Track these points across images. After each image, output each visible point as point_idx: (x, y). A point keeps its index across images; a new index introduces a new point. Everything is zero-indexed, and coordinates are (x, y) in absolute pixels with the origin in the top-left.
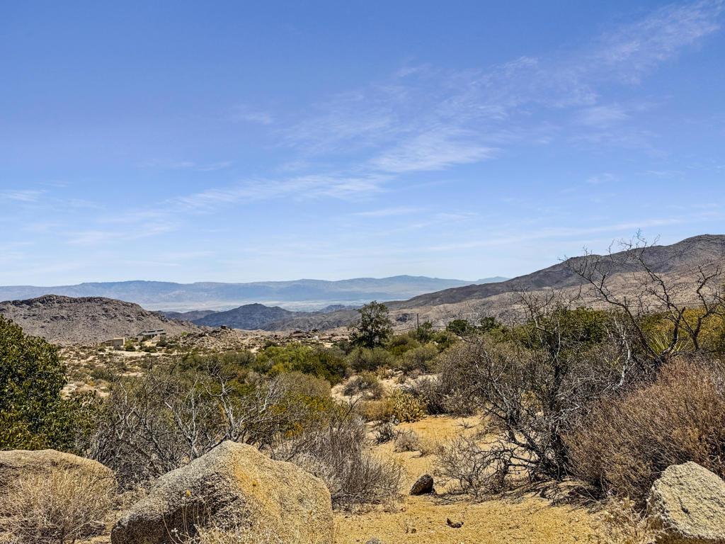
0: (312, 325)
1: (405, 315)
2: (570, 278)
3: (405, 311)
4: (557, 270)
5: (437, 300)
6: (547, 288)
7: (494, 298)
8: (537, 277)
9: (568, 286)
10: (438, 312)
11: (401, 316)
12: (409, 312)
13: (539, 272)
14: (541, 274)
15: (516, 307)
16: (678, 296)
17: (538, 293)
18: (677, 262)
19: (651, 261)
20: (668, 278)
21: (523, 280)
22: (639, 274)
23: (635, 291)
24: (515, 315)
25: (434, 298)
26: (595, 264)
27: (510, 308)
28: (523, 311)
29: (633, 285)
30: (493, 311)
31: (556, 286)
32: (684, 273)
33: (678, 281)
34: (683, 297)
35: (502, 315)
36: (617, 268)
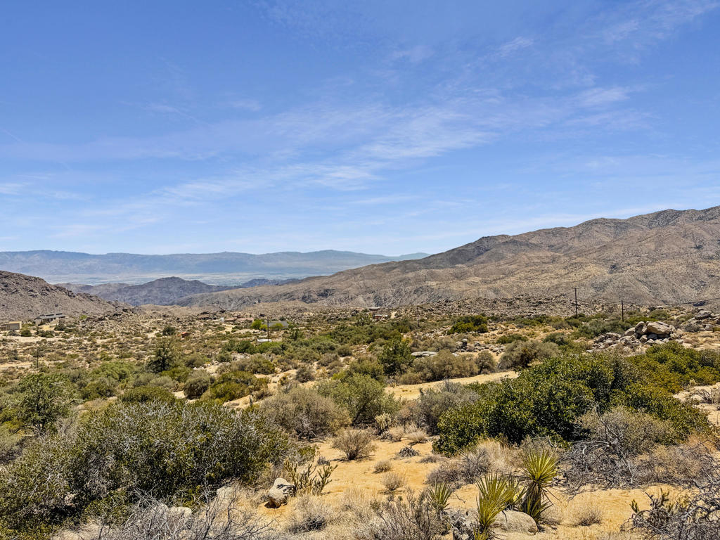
0: (232, 300)
1: (327, 290)
2: (481, 256)
3: (327, 287)
4: (469, 248)
5: (359, 276)
6: (460, 265)
7: (410, 275)
8: (452, 255)
9: (478, 263)
10: (358, 288)
11: (322, 291)
12: (331, 288)
13: (453, 250)
14: (455, 252)
15: (430, 283)
16: (572, 275)
17: (451, 271)
18: (576, 243)
19: (554, 241)
20: (566, 258)
21: (439, 258)
22: (541, 254)
23: (536, 270)
24: (428, 291)
25: (356, 274)
26: (504, 243)
27: (424, 285)
28: (436, 287)
29: (535, 264)
30: (409, 288)
31: (468, 264)
32: (580, 253)
33: (574, 261)
34: (576, 276)
35: (416, 291)
36: (523, 248)
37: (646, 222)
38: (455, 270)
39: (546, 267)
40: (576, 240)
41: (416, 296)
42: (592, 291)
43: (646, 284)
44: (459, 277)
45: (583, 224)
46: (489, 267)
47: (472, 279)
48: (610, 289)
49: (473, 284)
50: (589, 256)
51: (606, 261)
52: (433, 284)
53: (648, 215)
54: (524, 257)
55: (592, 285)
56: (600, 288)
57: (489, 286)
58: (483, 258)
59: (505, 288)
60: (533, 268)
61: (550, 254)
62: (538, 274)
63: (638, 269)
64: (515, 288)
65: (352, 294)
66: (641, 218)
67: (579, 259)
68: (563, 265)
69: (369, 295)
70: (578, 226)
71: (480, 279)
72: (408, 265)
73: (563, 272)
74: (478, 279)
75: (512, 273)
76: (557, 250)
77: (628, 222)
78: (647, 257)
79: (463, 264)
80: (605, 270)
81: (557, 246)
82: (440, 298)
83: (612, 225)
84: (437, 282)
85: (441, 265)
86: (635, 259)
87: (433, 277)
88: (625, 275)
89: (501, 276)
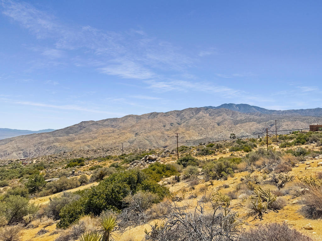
2: (81, 130)
4: (76, 127)
5: (13, 141)
6: (71, 135)
7: (45, 140)
8: (67, 130)
9: (80, 134)
10: (13, 148)
14: (69, 128)
15: (55, 144)
16: (121, 138)
17: (66, 137)
18: (122, 124)
19: (113, 124)
20: (118, 131)
21: (60, 131)
22: (108, 129)
23: (106, 136)
24: (54, 148)
25: (11, 141)
26: (92, 124)
27: (52, 145)
28: (58, 146)
29: (106, 133)
30: (44, 147)
31: (75, 134)
32: (124, 129)
33: (122, 132)
34: (122, 138)
35: (48, 148)
36: (101, 126)
37: (147, 116)
38: (69, 137)
39: (110, 134)
40: (122, 123)
41: (48, 151)
42: (129, 144)
43: (147, 140)
44: (71, 140)
45: (125, 117)
46: (86, 135)
47: (77, 141)
48: (135, 143)
49: (78, 143)
50: (127, 130)
51: (134, 132)
52: (57, 144)
53: (148, 114)
54: (101, 130)
55: (129, 141)
56: (131, 142)
57: (85, 144)
58: (82, 131)
59: (93, 145)
60: (105, 135)
61: (112, 129)
62: (107, 137)
63: (145, 135)
64: (97, 144)
65: (9, 152)
66: (145, 115)
67: (123, 131)
68: (117, 134)
69: (20, 152)
70: (123, 118)
71: (81, 141)
72: (43, 135)
73: (117, 136)
74: (80, 141)
75: (96, 138)
76: (115, 127)
77: (141, 116)
78: (148, 130)
79: (72, 134)
80: (134, 135)
81: (115, 126)
82: (61, 151)
83: (135, 117)
84: (59, 143)
85: (62, 135)
86: (144, 131)
87: (57, 141)
88: (140, 137)
89: (91, 139)
